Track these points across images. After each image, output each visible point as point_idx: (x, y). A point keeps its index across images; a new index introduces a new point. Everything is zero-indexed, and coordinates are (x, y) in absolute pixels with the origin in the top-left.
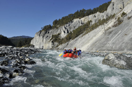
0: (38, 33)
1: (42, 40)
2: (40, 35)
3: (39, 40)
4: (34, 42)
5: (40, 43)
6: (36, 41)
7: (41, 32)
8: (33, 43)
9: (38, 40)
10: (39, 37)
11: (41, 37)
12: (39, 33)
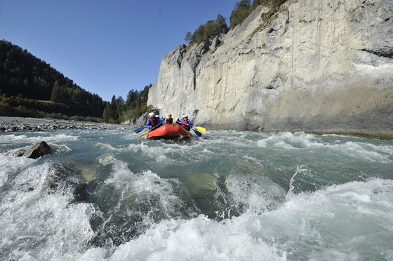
0: (173, 56)
1: (191, 79)
2: (180, 64)
3: (177, 86)
4: (160, 96)
5: (184, 96)
6: (165, 89)
7: (185, 51)
8: (155, 100)
9: (174, 85)
10: (177, 69)
11: (187, 67)
12: (178, 54)
